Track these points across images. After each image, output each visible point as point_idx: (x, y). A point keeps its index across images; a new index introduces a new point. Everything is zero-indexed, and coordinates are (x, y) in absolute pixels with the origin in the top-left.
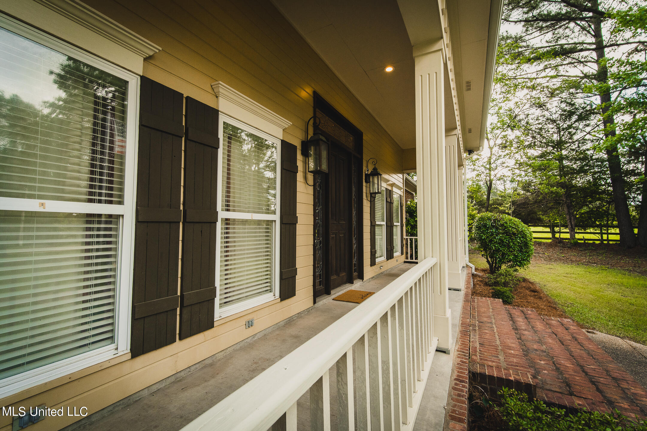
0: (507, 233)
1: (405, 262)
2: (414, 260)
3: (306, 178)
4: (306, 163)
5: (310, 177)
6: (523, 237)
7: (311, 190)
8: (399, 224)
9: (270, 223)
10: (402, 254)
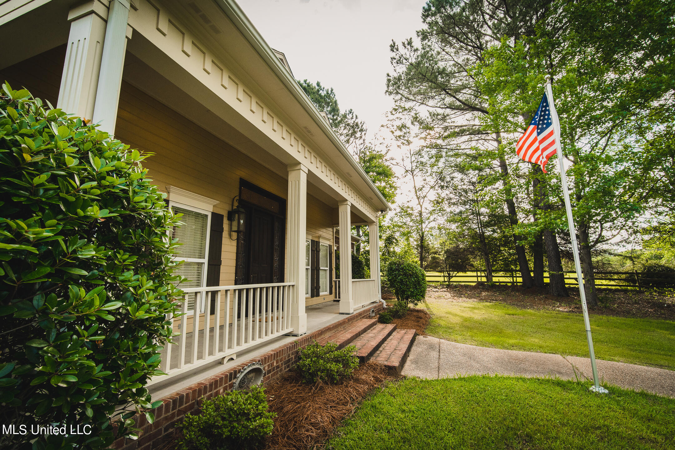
0: (405, 274)
1: (334, 301)
2: (338, 299)
3: (230, 236)
4: (231, 226)
5: (235, 235)
6: (416, 277)
7: (235, 243)
8: (328, 268)
9: (200, 264)
10: (331, 293)
